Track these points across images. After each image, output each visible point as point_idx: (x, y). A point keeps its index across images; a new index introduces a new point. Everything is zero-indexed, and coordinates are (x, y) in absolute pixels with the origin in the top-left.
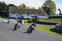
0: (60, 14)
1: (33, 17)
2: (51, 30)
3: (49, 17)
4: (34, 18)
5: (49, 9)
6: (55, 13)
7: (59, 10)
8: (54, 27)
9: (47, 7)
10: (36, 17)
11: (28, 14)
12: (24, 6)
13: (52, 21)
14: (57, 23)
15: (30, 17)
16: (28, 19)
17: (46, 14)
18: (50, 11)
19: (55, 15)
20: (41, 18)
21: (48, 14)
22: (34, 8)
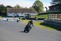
0: (47, 11)
1: (26, 14)
2: (40, 24)
3: (38, 14)
4: (27, 16)
5: (38, 8)
6: (43, 10)
7: (46, 8)
8: (43, 21)
9: (36, 6)
10: (28, 15)
11: (22, 13)
12: (18, 7)
13: (41, 17)
14: (45, 19)
15: (23, 15)
16: (22, 17)
17: (36, 12)
18: (39, 9)
19: (43, 12)
20: (32, 15)
21: (38, 11)
22: (26, 7)
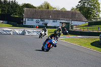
1: (62, 23)
2: (92, 44)
3: (89, 23)
4: (64, 25)
5: (89, 10)
6: (99, 16)
8: (97, 39)
9: (85, 7)
11: (55, 19)
12: (48, 6)
17: (84, 19)
18: (91, 14)
19: (99, 20)
20: (76, 25)
21: (87, 18)
22: (64, 8)
